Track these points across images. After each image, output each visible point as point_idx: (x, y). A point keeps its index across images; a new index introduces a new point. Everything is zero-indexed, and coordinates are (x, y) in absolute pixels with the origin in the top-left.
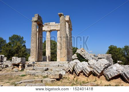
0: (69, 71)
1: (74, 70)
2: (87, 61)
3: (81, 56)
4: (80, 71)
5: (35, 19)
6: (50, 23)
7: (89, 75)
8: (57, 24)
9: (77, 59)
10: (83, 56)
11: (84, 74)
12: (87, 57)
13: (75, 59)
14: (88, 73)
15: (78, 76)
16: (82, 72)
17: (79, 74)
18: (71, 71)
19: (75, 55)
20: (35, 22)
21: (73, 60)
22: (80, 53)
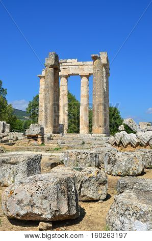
0: (115, 143)
1: (121, 142)
2: (135, 133)
3: (129, 128)
4: (127, 142)
5: (50, 61)
6: (67, 61)
7: (137, 146)
8: (81, 63)
9: (124, 130)
10: (131, 128)
11: (132, 146)
12: (135, 128)
13: (122, 131)
14: (135, 144)
15: (126, 147)
16: (130, 143)
17: (127, 146)
18: (118, 143)
19: (122, 126)
20: (51, 66)
21: (120, 131)
22: (127, 124)
